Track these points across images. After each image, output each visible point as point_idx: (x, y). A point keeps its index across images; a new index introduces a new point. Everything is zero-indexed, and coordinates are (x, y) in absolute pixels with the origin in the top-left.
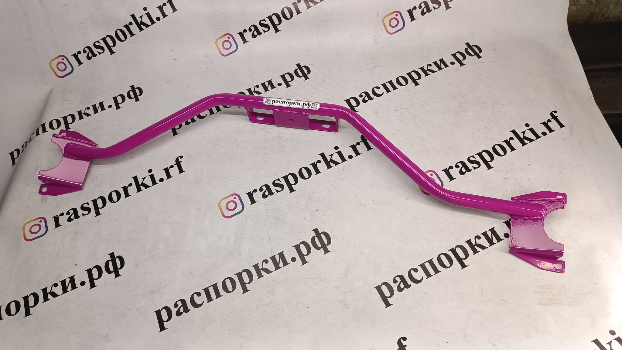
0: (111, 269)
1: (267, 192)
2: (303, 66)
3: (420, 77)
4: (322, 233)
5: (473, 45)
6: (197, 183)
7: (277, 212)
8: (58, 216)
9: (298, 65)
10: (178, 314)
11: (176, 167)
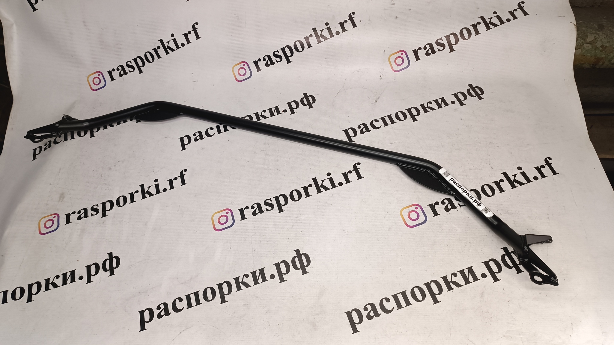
0: (108, 267)
1: (258, 209)
2: (309, 96)
3: (419, 113)
4: (303, 254)
5: (476, 87)
6: (195, 196)
7: (264, 230)
8: (70, 214)
9: (305, 94)
10: (160, 316)
11: (179, 179)
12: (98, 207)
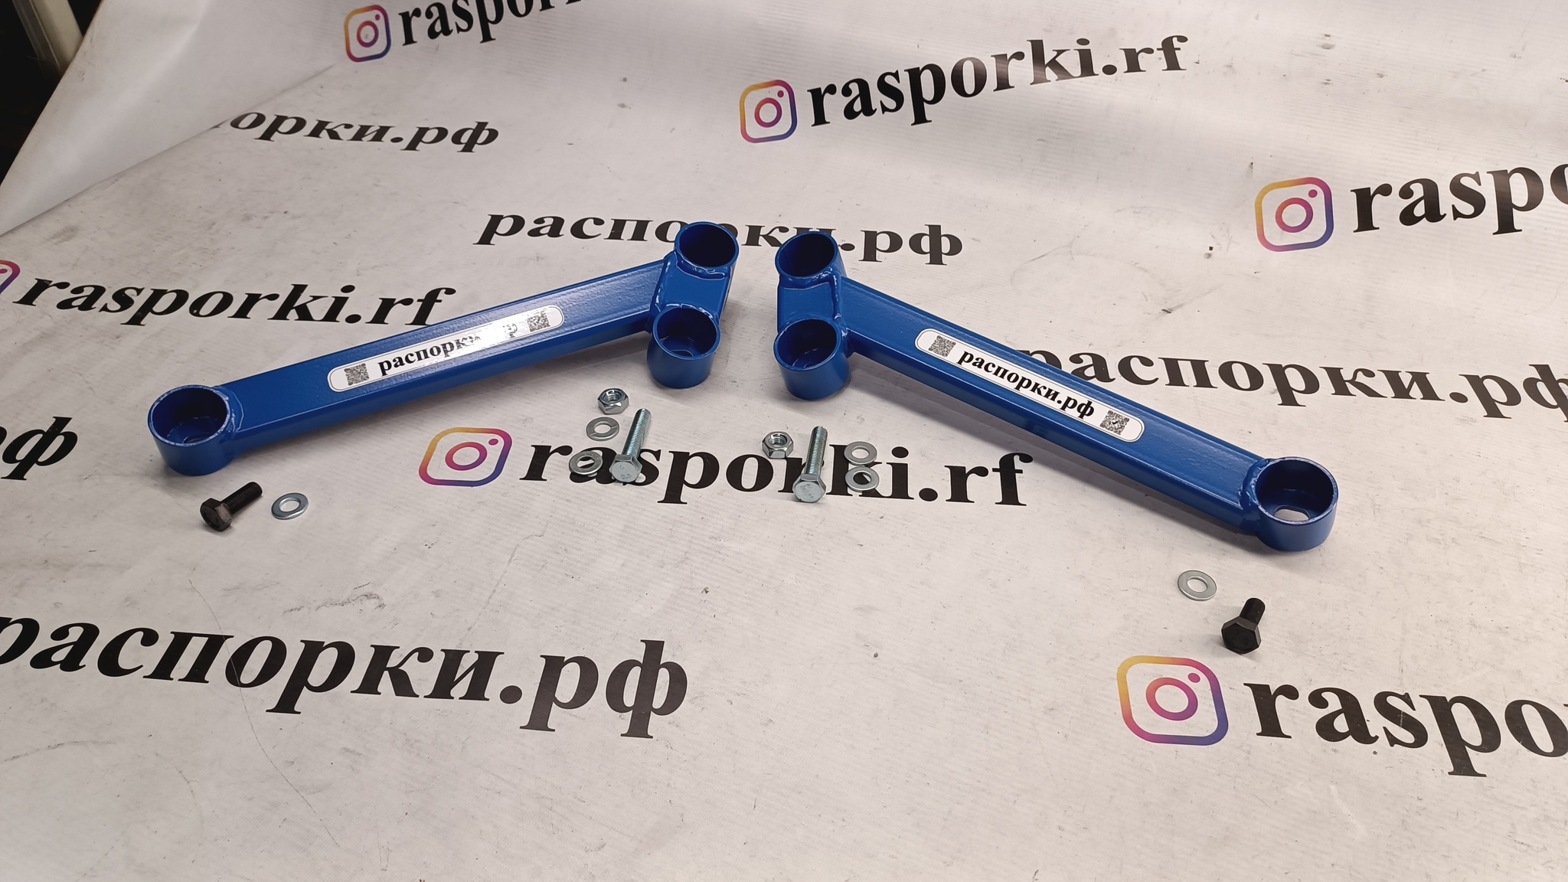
12: (138, 295)
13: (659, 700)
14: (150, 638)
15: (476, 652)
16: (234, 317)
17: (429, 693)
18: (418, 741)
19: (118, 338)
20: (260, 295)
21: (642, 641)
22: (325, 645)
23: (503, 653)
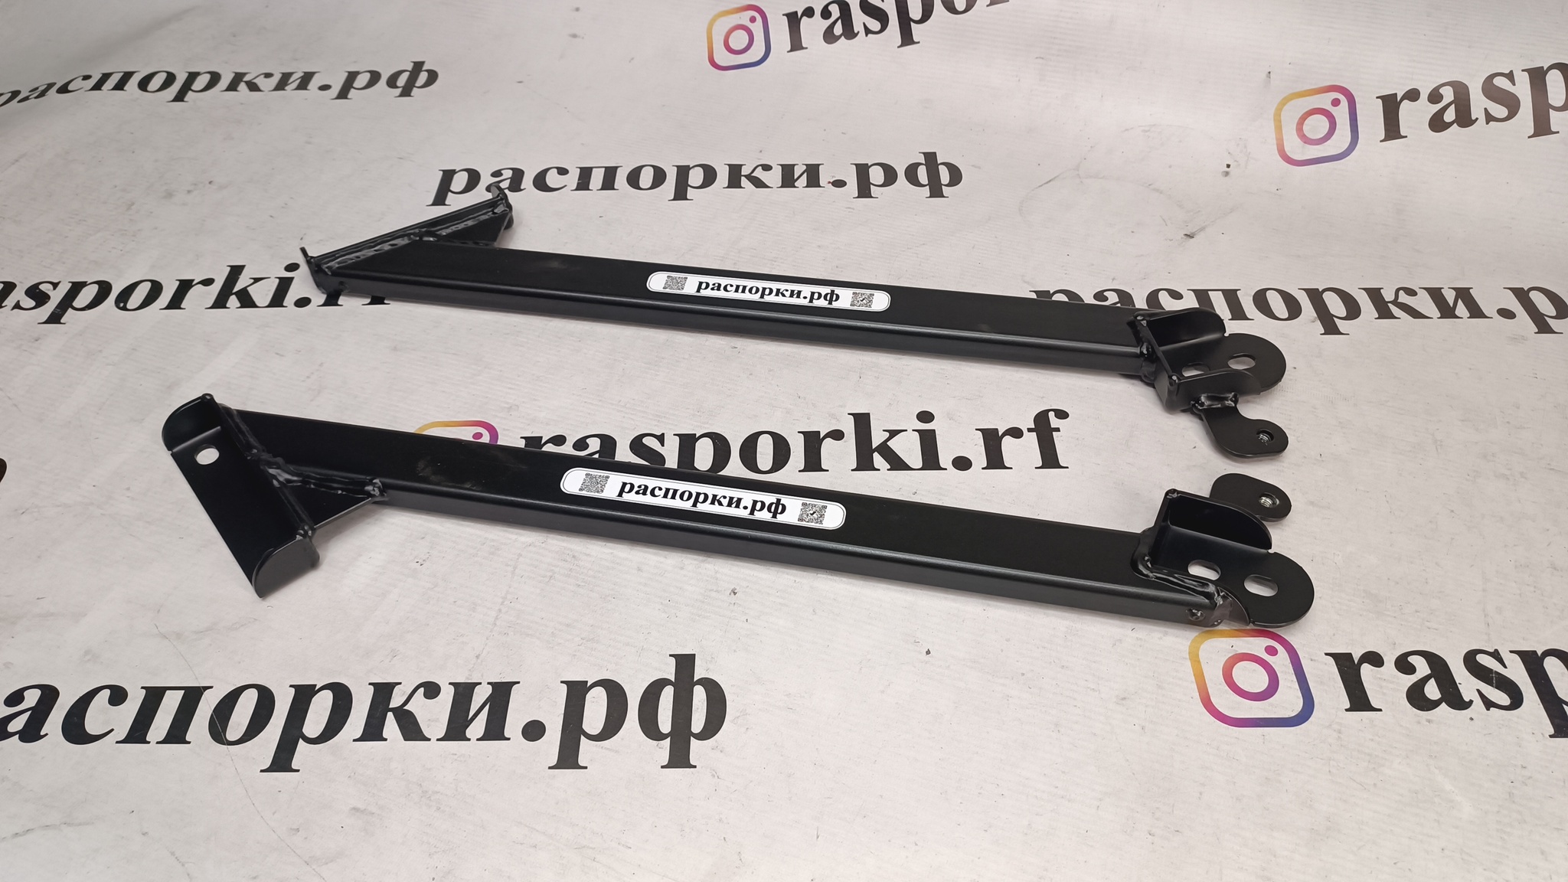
13: (698, 723)
14: (118, 696)
15: (489, 683)
16: (166, 308)
17: (442, 735)
18: (437, 793)
19: (37, 340)
20: (193, 280)
21: (671, 655)
22: (317, 688)
23: (518, 683)
